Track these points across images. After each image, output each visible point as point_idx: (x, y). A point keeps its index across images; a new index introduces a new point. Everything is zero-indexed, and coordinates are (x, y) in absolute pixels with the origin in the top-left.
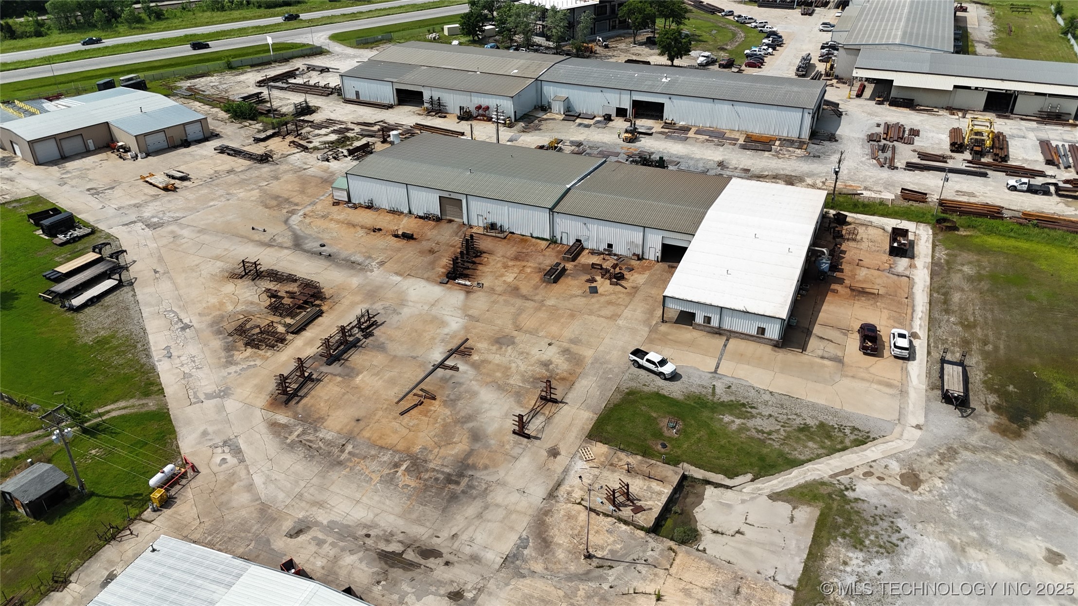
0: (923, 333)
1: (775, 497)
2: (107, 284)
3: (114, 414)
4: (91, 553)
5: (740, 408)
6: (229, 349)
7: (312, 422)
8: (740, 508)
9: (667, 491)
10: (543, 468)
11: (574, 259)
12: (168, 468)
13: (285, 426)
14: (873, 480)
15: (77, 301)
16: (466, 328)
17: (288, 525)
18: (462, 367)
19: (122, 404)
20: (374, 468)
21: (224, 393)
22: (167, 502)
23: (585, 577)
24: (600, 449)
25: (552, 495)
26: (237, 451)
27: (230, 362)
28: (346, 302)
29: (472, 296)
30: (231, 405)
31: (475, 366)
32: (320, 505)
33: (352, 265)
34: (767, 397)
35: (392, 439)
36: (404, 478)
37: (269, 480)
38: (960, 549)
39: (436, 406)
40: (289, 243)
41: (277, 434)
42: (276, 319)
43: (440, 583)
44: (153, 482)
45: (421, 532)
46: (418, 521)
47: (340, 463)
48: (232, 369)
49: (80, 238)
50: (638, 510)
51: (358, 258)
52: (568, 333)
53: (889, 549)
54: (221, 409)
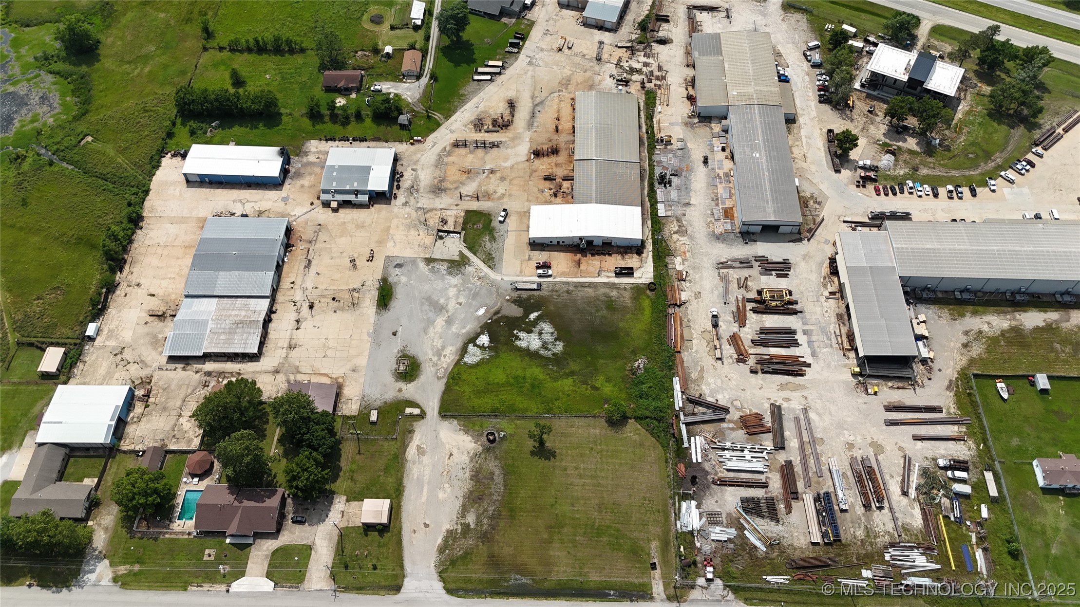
0: (555, 280)
1: (460, 252)
2: (489, 77)
3: (436, 117)
4: (395, 141)
5: (493, 239)
6: (471, 122)
7: (449, 154)
8: (454, 246)
9: (452, 229)
10: (451, 205)
11: (563, 180)
12: (420, 138)
13: (445, 150)
14: (474, 270)
15: (476, 77)
16: (505, 168)
17: (414, 167)
18: (485, 175)
19: (440, 116)
20: (438, 173)
21: (452, 132)
22: (412, 144)
23: (420, 222)
24: (463, 214)
25: (441, 209)
26: (433, 147)
27: (465, 126)
28: (507, 134)
29: (526, 162)
30: (449, 136)
31: (487, 177)
32: (423, 169)
33: (530, 125)
34: (501, 244)
35: (449, 173)
36: (436, 181)
37: (426, 158)
38: (455, 286)
39: (465, 175)
40: (535, 103)
41: (442, 150)
42: (490, 123)
43: (409, 199)
44: (415, 138)
45: (422, 190)
46: (424, 189)
47: (437, 167)
48: (464, 128)
49: (512, 52)
50: (443, 226)
51: (536, 124)
52: (513, 193)
53: (450, 273)
54: (447, 134)
